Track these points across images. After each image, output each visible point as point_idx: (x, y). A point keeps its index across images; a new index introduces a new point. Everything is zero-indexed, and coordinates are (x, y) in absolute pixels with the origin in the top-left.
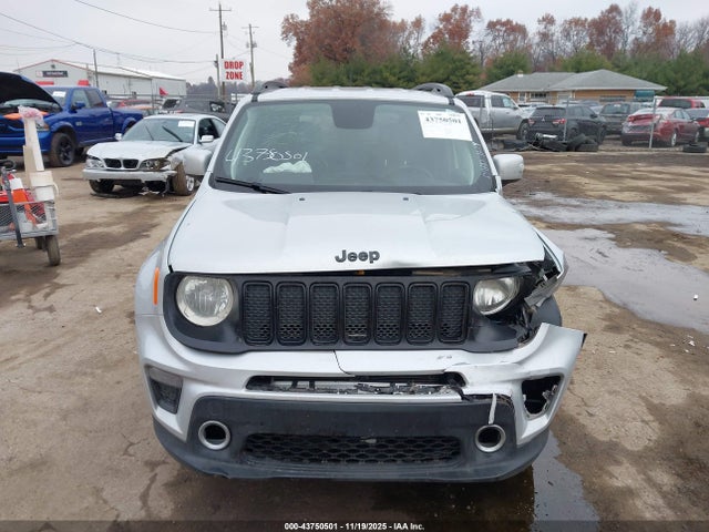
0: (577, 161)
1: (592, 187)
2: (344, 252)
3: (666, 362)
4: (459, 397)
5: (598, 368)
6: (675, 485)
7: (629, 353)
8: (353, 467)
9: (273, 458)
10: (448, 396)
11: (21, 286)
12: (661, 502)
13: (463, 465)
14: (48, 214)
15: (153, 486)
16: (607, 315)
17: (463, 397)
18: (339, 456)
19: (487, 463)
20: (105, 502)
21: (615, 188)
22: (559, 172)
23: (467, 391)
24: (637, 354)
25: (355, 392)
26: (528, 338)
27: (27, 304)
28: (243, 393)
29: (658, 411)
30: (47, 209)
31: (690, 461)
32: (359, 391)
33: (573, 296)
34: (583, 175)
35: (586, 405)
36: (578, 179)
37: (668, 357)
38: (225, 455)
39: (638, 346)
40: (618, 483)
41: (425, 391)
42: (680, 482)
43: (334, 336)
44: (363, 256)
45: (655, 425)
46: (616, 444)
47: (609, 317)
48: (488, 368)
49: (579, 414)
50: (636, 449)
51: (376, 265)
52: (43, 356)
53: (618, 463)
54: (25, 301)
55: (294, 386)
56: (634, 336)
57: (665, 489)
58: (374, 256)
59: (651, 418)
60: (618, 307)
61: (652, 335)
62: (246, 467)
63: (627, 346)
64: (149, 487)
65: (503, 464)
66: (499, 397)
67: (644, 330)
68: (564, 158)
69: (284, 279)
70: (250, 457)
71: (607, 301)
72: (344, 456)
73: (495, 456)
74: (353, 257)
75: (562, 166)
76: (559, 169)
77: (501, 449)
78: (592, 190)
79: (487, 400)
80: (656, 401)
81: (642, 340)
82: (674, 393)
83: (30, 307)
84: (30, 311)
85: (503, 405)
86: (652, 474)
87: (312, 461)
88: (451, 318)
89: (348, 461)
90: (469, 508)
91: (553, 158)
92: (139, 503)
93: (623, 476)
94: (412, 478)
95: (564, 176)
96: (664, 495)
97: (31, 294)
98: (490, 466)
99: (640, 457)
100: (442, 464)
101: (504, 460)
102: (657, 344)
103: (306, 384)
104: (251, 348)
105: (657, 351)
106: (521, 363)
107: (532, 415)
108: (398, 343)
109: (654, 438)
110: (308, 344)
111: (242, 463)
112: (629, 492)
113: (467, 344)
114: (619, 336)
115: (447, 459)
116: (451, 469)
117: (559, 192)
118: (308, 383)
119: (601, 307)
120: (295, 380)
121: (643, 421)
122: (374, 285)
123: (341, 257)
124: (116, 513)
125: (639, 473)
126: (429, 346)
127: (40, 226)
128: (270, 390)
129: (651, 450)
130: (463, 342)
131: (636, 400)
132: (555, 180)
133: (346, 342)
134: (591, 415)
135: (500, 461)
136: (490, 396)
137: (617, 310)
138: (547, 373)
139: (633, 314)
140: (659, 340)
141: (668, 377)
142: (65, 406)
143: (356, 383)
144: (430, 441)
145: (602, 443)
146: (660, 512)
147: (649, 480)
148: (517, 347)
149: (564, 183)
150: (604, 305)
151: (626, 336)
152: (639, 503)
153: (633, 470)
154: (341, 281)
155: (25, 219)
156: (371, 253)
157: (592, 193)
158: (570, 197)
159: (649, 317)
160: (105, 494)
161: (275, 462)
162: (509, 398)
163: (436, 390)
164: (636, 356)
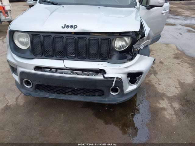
0: (182, 4)
1: (185, 12)
2: (65, 25)
3: (190, 70)
4: (103, 77)
5: (167, 70)
6: (179, 108)
7: (179, 66)
8: (70, 96)
9: (46, 92)
10: (100, 77)
11: (2, 36)
12: (173, 113)
13: (105, 98)
14: (9, 14)
15: (20, 96)
16: (176, 53)
17: (104, 77)
18: (65, 92)
19: (113, 98)
20: (6, 99)
21: (193, 13)
22: (175, 8)
23: (105, 76)
24: (181, 66)
25: (70, 74)
26: (132, 59)
27: (2, 41)
28: (33, 71)
29: (182, 85)
30: (9, 12)
31: (187, 101)
32: (71, 74)
33: (167, 47)
34: (183, 9)
35: (159, 81)
36: (181, 10)
37: (191, 68)
38: (31, 89)
39: (183, 64)
40: (161, 106)
41: (92, 75)
42: (182, 107)
43: (64, 55)
44: (72, 27)
45: (180, 89)
46: (164, 94)
47: (176, 54)
48: (114, 69)
49: (156, 84)
50: (170, 96)
51: (76, 30)
52: (2, 56)
53: (163, 100)
54: (2, 40)
55: (50, 70)
56: (182, 61)
57: (176, 109)
58: (75, 27)
59: (179, 86)
60: (180, 51)
61: (188, 60)
62: (37, 94)
63: (179, 64)
64: (19, 95)
65: (118, 99)
66: (117, 78)
67: (186, 59)
68: (179, 3)
69: (45, 34)
70: (39, 91)
71: (177, 49)
72: (67, 93)
73: (116, 96)
74: (68, 27)
75: (177, 6)
76: (175, 7)
77: (118, 94)
78: (184, 14)
79: (113, 79)
80: (182, 81)
81: (184, 62)
82: (189, 79)
83: (3, 42)
84: (2, 43)
85: (118, 81)
86: (173, 104)
87: (58, 93)
88: (104, 51)
89: (68, 94)
90: (111, 109)
91: (175, 3)
92: (15, 100)
93: (163, 104)
94: (88, 101)
95: (176, 9)
96: (175, 111)
97: (4, 38)
98: (114, 99)
99: (171, 98)
100: (99, 97)
101: (119, 98)
102: (189, 64)
103: (54, 70)
104: (36, 57)
105: (188, 66)
106: (127, 68)
107: (131, 84)
108: (85, 59)
109: (178, 93)
110: (54, 57)
111: (36, 92)
112: (164, 109)
113: (109, 60)
114: (177, 60)
115: (100, 96)
116: (101, 99)
117: (173, 14)
118: (55, 70)
119: (174, 51)
120: (51, 69)
121: (176, 87)
122: (76, 38)
123: (64, 27)
124: (7, 102)
125: (169, 103)
126: (96, 60)
127: (7, 18)
128: (42, 71)
129: (175, 96)
130: (107, 59)
131: (176, 80)
132: (173, 10)
133: (68, 58)
134: (159, 84)
135: (117, 98)
136: (114, 78)
137: (179, 52)
138: (137, 71)
139: (184, 54)
140: (190, 62)
141: (189, 74)
142: (3, 71)
143: (71, 71)
144: (94, 90)
145: (160, 93)
146: (171, 116)
147: (172, 106)
148: (126, 62)
149: (176, 11)
150: (176, 50)
151: (180, 60)
152: (166, 113)
153: (167, 102)
154: (64, 36)
155: (2, 15)
156: (75, 26)
157: (184, 15)
158: (177, 15)
159: (189, 55)
160: (6, 97)
161: (46, 93)
162: (121, 79)
163: (96, 75)
164: (181, 67)
